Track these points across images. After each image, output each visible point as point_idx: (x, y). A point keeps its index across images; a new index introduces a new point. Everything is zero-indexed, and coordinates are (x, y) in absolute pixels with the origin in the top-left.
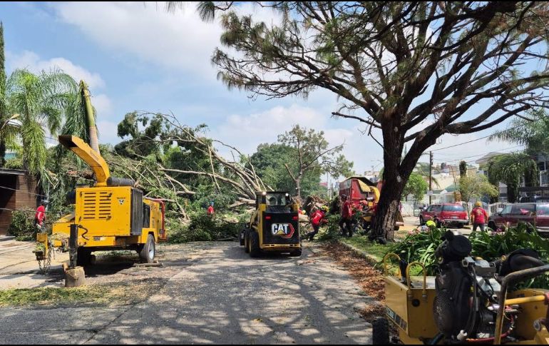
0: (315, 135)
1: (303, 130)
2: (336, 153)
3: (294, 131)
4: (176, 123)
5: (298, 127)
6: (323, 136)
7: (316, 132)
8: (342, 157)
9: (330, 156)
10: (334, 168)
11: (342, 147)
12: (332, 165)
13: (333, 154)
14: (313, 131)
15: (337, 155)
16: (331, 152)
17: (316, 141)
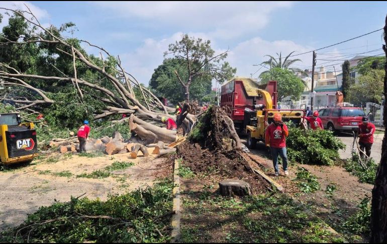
0: (202, 45)
1: (191, 39)
2: (221, 60)
3: (183, 41)
4: (34, 21)
5: (187, 37)
6: (209, 45)
7: (203, 42)
8: (226, 64)
9: (216, 63)
10: (219, 74)
11: (226, 55)
12: (218, 71)
13: (218, 61)
14: (201, 40)
15: (222, 62)
16: (217, 60)
17: (203, 50)
